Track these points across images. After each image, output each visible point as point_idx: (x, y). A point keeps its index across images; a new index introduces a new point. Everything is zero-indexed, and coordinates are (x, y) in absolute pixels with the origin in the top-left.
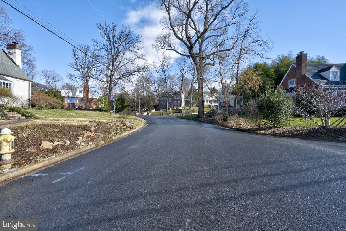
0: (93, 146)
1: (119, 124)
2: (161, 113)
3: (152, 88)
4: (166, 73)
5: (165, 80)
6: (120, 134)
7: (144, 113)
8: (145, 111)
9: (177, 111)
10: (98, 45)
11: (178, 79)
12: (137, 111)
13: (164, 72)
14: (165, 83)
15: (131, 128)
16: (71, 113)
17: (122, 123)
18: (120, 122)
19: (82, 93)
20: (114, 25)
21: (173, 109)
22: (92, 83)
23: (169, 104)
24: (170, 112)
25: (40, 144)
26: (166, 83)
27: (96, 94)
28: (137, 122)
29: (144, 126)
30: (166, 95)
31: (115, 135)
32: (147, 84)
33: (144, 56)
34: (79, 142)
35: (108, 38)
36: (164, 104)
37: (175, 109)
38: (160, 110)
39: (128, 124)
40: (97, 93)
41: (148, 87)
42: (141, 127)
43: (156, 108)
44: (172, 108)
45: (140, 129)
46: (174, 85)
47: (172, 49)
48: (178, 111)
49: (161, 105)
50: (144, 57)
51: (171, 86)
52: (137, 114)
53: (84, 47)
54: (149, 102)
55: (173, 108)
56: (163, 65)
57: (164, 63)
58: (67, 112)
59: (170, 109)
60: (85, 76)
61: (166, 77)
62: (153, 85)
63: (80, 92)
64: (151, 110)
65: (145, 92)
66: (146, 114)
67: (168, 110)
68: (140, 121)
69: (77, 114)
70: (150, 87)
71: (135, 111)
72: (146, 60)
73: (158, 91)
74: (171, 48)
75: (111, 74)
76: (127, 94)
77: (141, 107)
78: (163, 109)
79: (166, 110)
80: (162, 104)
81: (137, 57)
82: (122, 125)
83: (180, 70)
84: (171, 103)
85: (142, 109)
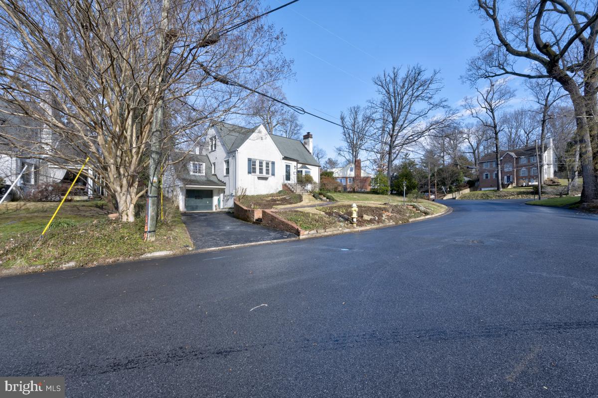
0: (394, 223)
1: (411, 208)
2: (484, 194)
3: (464, 146)
4: (496, 114)
5: (495, 127)
6: (415, 218)
7: (445, 196)
8: (446, 192)
9: (529, 190)
10: (374, 105)
11: (533, 118)
12: (431, 192)
13: (490, 114)
14: (494, 134)
15: (426, 213)
16: (355, 197)
17: (414, 207)
18: (412, 205)
19: (354, 170)
20: (396, 70)
21: (518, 186)
22: (362, 155)
23: (506, 177)
24: (508, 193)
25: (362, 217)
26: (496, 134)
27: (369, 171)
28: (434, 208)
29: (445, 213)
30: (497, 159)
31: (410, 217)
32: (452, 142)
33: (445, 101)
34: (383, 218)
35: (387, 92)
36: (491, 177)
37: (522, 186)
38: (483, 189)
39: (422, 208)
40: (367, 168)
41: (455, 147)
42: (440, 214)
43: (472, 185)
44: (514, 185)
45: (439, 215)
46: (522, 132)
47: (507, 73)
48: (532, 190)
49: (484, 178)
50: (445, 104)
51: (513, 136)
52: (432, 197)
53: (353, 109)
54: (457, 175)
55: (517, 184)
56: (489, 101)
57: (490, 96)
58: (351, 195)
59: (510, 187)
60: (354, 148)
61: (496, 121)
62: (467, 140)
63: (351, 170)
64: (461, 190)
65: (446, 158)
66: (449, 196)
67: (501, 190)
68: (438, 206)
69: (359, 197)
70: (459, 145)
71: (428, 192)
72: (449, 107)
73: (476, 151)
74: (504, 72)
75: (391, 141)
76: (412, 164)
77: (439, 186)
78: (491, 186)
79: (496, 189)
80: (487, 177)
81: (431, 106)
82: (414, 209)
83: (537, 100)
84: (512, 173)
85: (441, 189)
